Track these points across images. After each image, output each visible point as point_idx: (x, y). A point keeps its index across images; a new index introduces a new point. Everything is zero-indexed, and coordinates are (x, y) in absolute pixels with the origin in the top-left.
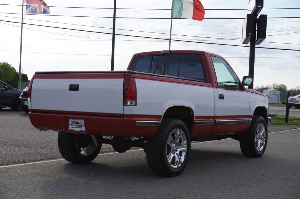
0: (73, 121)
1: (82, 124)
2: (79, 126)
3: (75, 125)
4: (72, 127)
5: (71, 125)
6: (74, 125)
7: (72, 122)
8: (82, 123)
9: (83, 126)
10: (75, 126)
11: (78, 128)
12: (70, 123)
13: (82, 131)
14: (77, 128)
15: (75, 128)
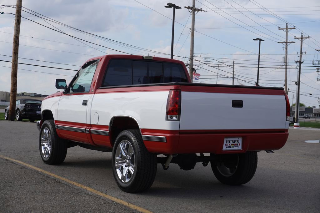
0: (228, 140)
1: (238, 143)
2: (236, 145)
3: (231, 144)
4: (227, 147)
5: (225, 144)
6: (229, 145)
7: (227, 142)
8: (238, 141)
9: (239, 144)
10: (231, 146)
11: (234, 147)
12: (225, 142)
13: (238, 150)
14: (232, 147)
15: (231, 147)
